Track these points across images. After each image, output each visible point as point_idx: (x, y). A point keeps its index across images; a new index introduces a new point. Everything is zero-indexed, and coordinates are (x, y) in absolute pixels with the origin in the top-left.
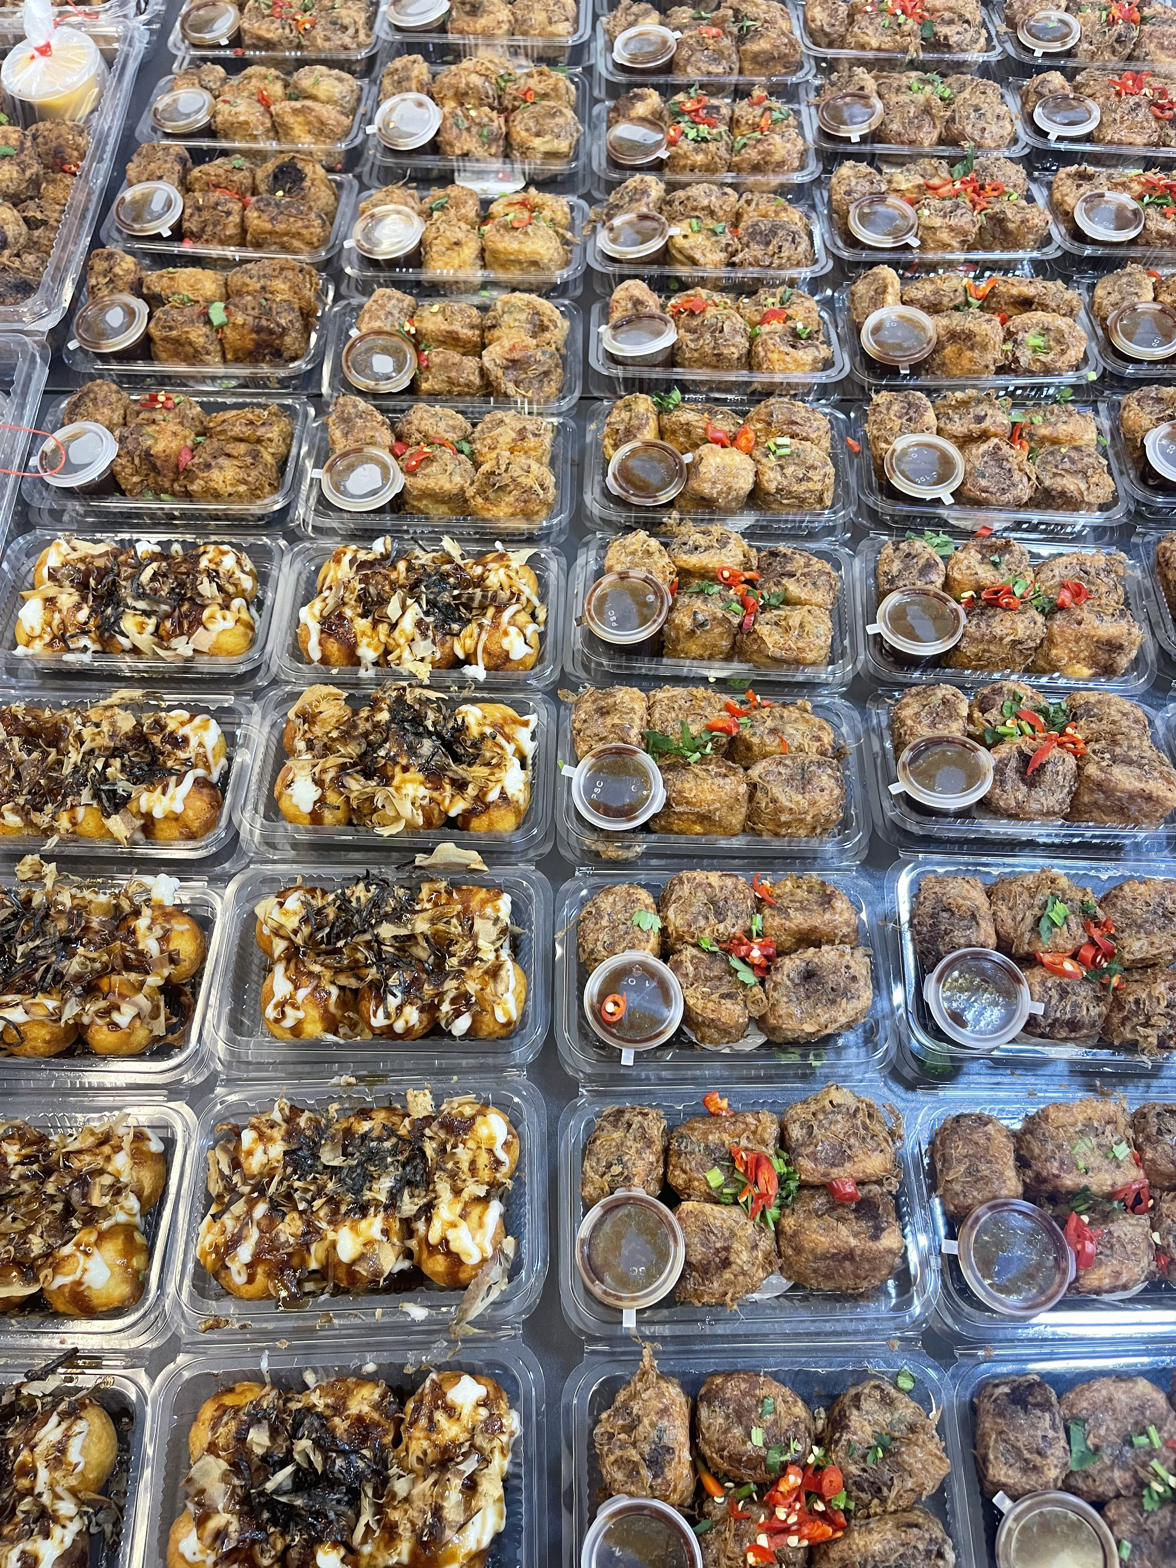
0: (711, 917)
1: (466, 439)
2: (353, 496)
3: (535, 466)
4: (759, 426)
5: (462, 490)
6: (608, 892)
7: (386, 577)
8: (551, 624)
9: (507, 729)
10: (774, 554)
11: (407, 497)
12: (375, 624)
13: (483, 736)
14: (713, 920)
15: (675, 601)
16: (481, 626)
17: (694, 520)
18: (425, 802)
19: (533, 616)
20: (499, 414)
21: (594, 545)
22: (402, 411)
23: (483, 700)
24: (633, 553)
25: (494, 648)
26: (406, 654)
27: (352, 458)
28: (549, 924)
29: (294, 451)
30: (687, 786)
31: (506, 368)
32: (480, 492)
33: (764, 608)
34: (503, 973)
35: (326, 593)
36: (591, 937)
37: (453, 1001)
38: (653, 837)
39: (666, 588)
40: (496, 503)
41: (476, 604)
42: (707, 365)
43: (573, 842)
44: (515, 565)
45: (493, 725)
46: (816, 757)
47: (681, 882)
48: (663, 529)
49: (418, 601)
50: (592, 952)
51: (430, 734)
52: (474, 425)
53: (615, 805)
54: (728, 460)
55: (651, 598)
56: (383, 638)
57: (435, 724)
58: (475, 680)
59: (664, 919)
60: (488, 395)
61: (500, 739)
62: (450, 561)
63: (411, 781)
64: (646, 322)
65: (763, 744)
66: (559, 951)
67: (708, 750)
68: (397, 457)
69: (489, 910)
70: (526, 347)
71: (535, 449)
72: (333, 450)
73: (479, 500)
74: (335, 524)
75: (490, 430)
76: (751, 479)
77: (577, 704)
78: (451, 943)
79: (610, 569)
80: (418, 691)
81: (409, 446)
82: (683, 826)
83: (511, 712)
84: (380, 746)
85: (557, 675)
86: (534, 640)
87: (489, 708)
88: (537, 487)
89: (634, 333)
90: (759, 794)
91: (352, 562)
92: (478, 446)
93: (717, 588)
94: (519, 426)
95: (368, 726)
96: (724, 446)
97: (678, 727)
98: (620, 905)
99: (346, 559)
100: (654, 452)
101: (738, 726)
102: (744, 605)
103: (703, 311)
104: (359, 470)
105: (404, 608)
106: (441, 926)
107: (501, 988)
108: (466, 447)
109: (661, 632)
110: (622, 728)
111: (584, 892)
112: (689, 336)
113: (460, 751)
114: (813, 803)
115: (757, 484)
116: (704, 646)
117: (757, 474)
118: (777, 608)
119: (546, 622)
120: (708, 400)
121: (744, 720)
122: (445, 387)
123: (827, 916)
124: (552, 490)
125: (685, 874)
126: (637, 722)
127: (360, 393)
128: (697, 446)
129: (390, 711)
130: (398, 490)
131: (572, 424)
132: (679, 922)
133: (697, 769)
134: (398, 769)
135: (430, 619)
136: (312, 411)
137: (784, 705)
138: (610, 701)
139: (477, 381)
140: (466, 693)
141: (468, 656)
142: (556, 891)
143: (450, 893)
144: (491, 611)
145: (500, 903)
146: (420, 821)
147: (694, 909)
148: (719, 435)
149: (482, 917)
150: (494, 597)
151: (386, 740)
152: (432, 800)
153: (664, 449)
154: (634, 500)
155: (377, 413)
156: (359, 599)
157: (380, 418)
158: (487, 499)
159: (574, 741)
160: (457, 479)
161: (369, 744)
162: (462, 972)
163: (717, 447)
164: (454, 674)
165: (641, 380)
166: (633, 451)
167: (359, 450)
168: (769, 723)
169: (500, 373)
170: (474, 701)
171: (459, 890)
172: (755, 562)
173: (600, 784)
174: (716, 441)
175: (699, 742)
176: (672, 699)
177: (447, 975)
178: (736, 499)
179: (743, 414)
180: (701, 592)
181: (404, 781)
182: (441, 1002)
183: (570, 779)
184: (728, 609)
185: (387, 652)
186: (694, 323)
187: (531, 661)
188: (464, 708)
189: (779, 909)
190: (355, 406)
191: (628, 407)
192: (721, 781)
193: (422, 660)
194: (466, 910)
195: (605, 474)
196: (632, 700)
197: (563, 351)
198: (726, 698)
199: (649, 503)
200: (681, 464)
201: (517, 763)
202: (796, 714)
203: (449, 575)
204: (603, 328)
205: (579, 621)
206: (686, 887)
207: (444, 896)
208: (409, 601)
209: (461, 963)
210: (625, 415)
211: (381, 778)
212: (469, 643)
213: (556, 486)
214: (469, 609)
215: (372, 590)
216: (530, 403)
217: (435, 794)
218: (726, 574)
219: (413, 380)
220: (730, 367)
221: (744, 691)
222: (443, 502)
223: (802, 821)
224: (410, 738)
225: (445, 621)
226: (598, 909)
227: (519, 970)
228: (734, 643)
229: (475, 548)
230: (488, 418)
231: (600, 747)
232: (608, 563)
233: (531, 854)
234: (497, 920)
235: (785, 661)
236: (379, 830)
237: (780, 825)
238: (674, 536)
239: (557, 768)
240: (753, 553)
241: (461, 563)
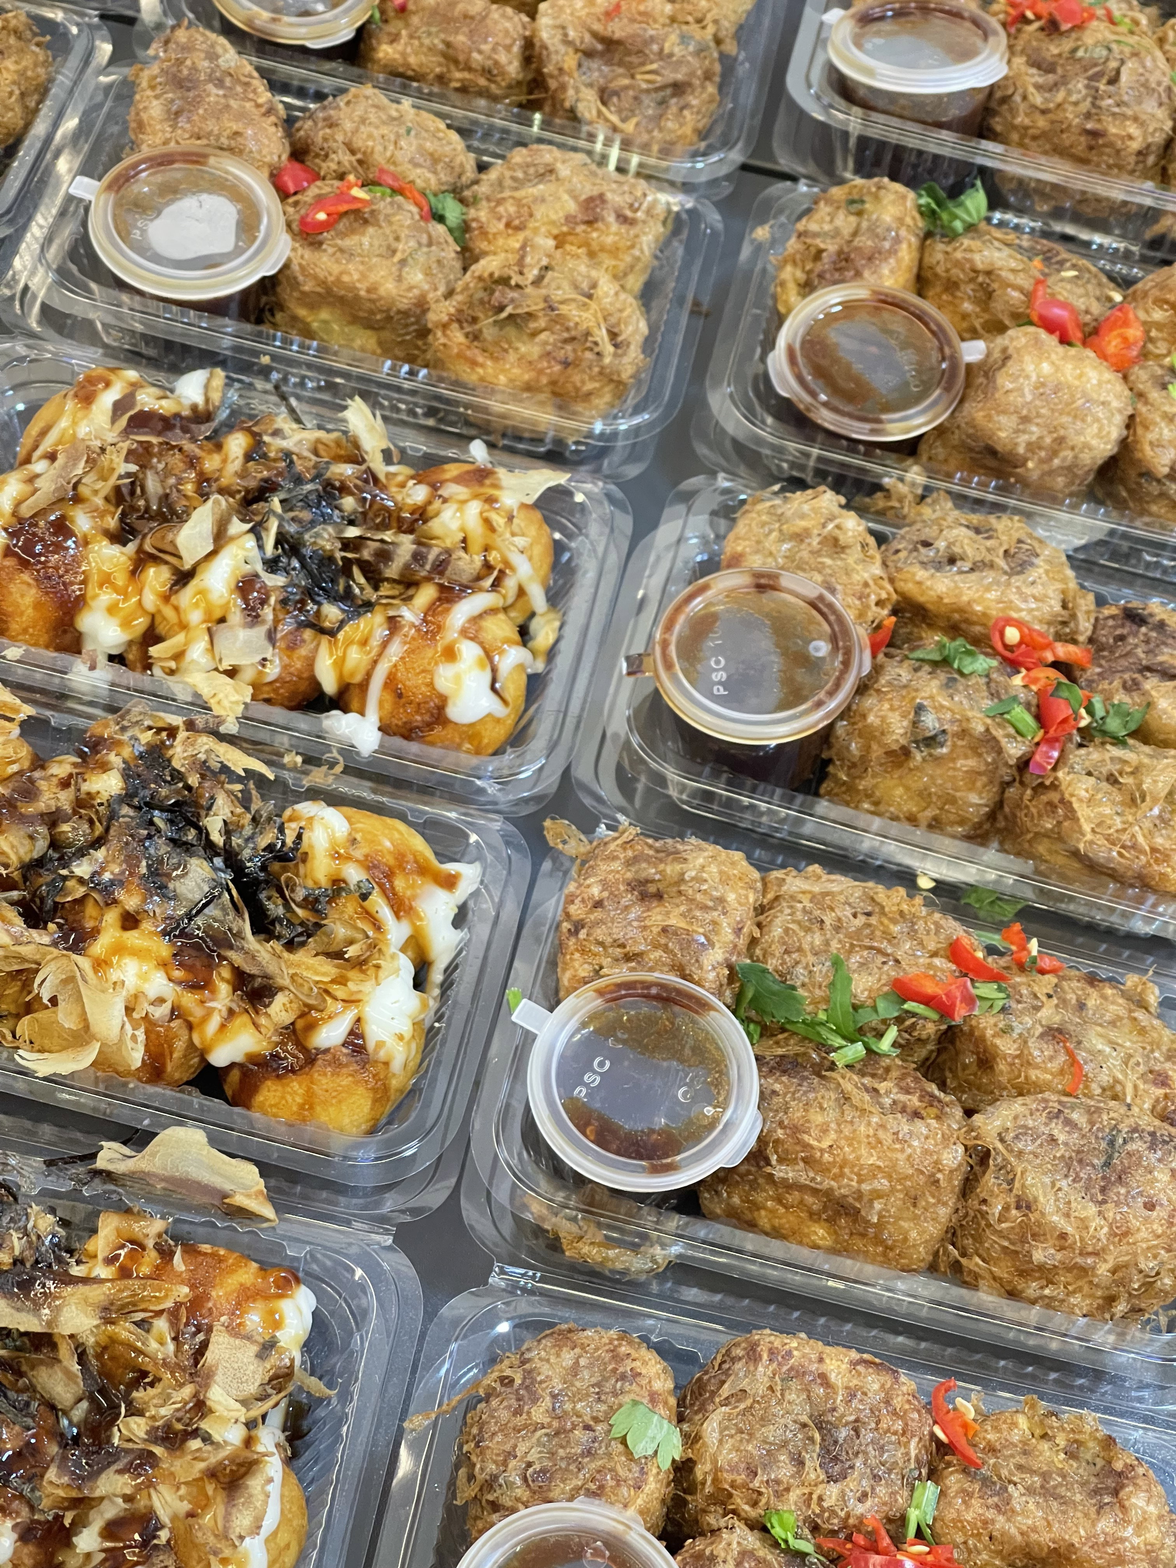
0: (812, 1460)
1: (457, 192)
2: (157, 259)
3: (607, 288)
4: (1158, 315)
5: (422, 306)
6: (565, 1338)
7: (192, 462)
8: (563, 662)
9: (400, 883)
10: (1134, 617)
11: (285, 293)
12: (142, 560)
13: (338, 886)
14: (813, 1470)
15: (877, 669)
16: (393, 623)
17: (960, 500)
18: (161, 1012)
19: (524, 633)
20: (548, 155)
21: (707, 501)
22: (320, 96)
23: (359, 804)
24: (800, 537)
25: (413, 683)
26: (198, 652)
27: (176, 172)
28: (395, 1391)
29: (40, 128)
30: (817, 1118)
31: (589, 54)
32: (462, 318)
33: (1087, 735)
34: (254, 1484)
35: (39, 466)
36: (496, 1444)
37: (111, 1530)
38: (701, 1229)
39: (861, 633)
40: (495, 352)
41: (392, 570)
42: (1061, 152)
43: (501, 1195)
44: (509, 499)
45: (370, 865)
46: (1149, 1122)
47: (753, 1355)
48: (879, 501)
49: (257, 531)
50: (490, 1484)
51: (211, 851)
52: (482, 167)
53: (628, 1124)
54: (1069, 373)
55: (821, 648)
56: (150, 600)
57: (228, 830)
58: (349, 751)
59: (691, 1440)
60: (533, 105)
61: (379, 904)
62: (356, 457)
63: (136, 953)
64: (939, 22)
65: (1024, 1059)
66: (406, 1463)
67: (885, 1045)
68: (284, 194)
69: (254, 1319)
70: (647, 16)
71: (614, 251)
72: (134, 146)
73: (457, 336)
74: (98, 317)
75: (519, 184)
76: (1115, 432)
77: (585, 863)
78: (141, 1377)
79: (735, 561)
80: (206, 742)
81: (316, 176)
82: (786, 1220)
83: (418, 844)
84: (81, 853)
85: (550, 783)
86: (515, 688)
87: (369, 822)
88: (601, 335)
89: (905, 41)
90: (990, 1180)
91: (119, 408)
92: (481, 213)
93: (983, 663)
94: (588, 190)
95: (65, 799)
96: (1065, 341)
97: (822, 970)
98: (586, 1378)
99: (108, 398)
100: (897, 321)
101: (970, 1000)
102: (1041, 717)
103: (1079, 27)
104: (188, 204)
105: (220, 538)
106: (125, 1331)
107: (242, 1521)
108: (453, 211)
109: (825, 736)
110: (687, 943)
111: (504, 1327)
112: (1034, 76)
113: (275, 908)
114: (1120, 1233)
115: (1126, 446)
116: (924, 795)
117: (1131, 422)
118: (1119, 742)
119: (551, 654)
120: (1047, 234)
121: (987, 990)
122: (434, 65)
123: (1105, 1524)
124: (634, 356)
125: (767, 1338)
126: (727, 933)
127: (229, 30)
128: (997, 328)
129: (127, 774)
130: (269, 270)
131: (714, 217)
132: (727, 1456)
133: (850, 1083)
134: (111, 917)
135: (276, 581)
136: (106, 49)
137: (1092, 980)
138: (671, 869)
139: (512, 67)
140: (318, 777)
141: (345, 689)
142: (430, 1314)
143: (166, 1254)
144: (426, 595)
145: (286, 1307)
146: (136, 1056)
147: (772, 1433)
148: (1057, 312)
149: (235, 1331)
150: (440, 567)
151: (97, 843)
152: (176, 1012)
153: (921, 317)
154: (826, 418)
155: (259, 85)
156: (117, 497)
157: (265, 96)
158: (475, 337)
159: (559, 948)
160: (416, 277)
161: (55, 844)
162: (149, 1458)
163: (1050, 341)
164: (302, 721)
165: (899, 151)
166: (850, 308)
167: (196, 158)
168: (1049, 1014)
169: (570, 61)
170: (334, 800)
171: (191, 1250)
172: (1085, 626)
173: (601, 1065)
174: (1050, 326)
175: (867, 1018)
176: (820, 899)
177: (114, 1456)
178: (1069, 470)
179: (1125, 283)
180: (944, 663)
181: (119, 950)
182: (79, 1524)
183: (529, 1038)
184: (1001, 716)
185: (151, 637)
186: (1054, 49)
187: (495, 735)
188: (306, 808)
189: (986, 1482)
190: (212, 56)
191: (855, 206)
192: (904, 1127)
193: (232, 673)
194: (196, 1304)
195: (769, 344)
196: (725, 879)
197: (731, 47)
198: (954, 928)
199: (860, 432)
200: (954, 361)
201: (406, 968)
202: (1117, 1007)
203: (344, 489)
204: (834, 15)
205: (636, 665)
206: (764, 1371)
207: (151, 1257)
208: (237, 527)
209: (154, 1436)
210: (845, 222)
211: (66, 931)
212: (356, 658)
213: (648, 345)
214: (375, 579)
215: (152, 485)
216: (626, 145)
217: (189, 1000)
218: (1012, 635)
219: (361, 32)
220: (1118, 167)
221: (998, 927)
222: (369, 325)
223: (1083, 1272)
224: (161, 848)
225: (309, 594)
226: (529, 1374)
227: (295, 1491)
228: (1000, 804)
229: (418, 445)
230: (519, 156)
231: (622, 973)
232: (733, 545)
233: (390, 1203)
234: (268, 1347)
235: (1113, 875)
236: (27, 1058)
237: (1027, 1271)
238: (900, 520)
239: (500, 1006)
240: (1086, 603)
241: (380, 468)
